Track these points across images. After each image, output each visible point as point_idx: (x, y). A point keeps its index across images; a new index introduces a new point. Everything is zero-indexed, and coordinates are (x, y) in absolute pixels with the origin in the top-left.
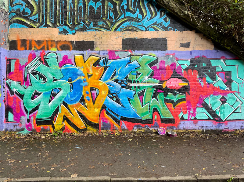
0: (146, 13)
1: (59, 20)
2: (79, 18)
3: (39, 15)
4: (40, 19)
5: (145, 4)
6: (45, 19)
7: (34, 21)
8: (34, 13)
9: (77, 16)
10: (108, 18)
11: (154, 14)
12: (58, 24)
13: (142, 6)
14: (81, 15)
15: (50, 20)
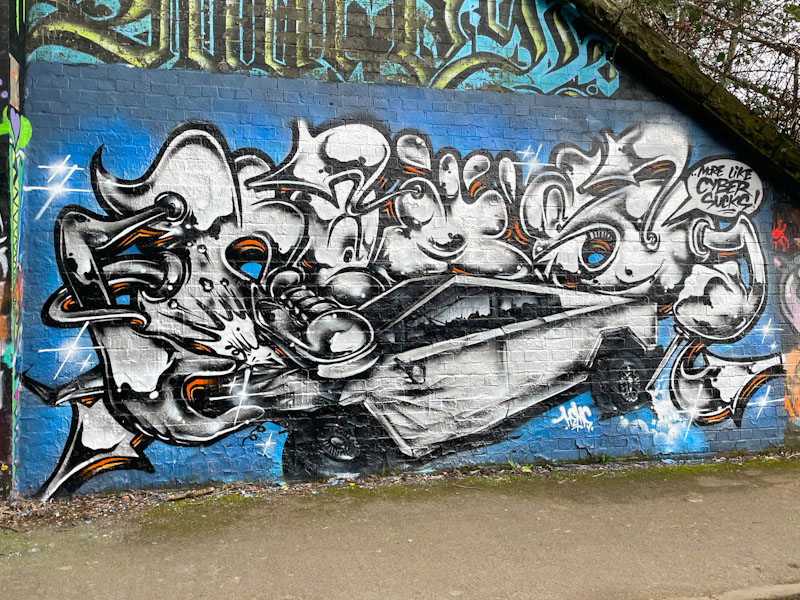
0: (543, 46)
1: (235, 46)
2: (310, 43)
3: (156, 22)
4: (158, 38)
5: (541, 15)
6: (177, 37)
7: (133, 43)
8: (133, 12)
9: (304, 37)
10: (418, 52)
11: (569, 49)
12: (232, 62)
13: (530, 19)
14: (317, 34)
15: (199, 41)
